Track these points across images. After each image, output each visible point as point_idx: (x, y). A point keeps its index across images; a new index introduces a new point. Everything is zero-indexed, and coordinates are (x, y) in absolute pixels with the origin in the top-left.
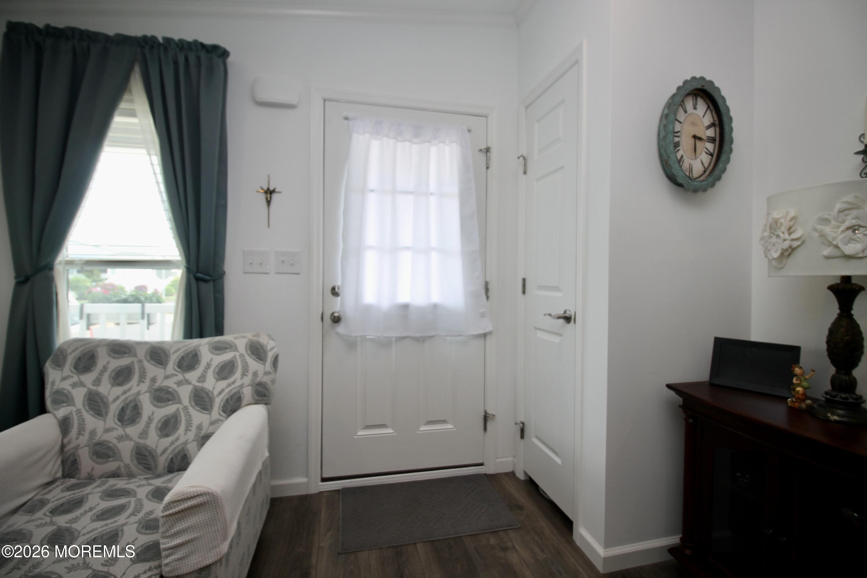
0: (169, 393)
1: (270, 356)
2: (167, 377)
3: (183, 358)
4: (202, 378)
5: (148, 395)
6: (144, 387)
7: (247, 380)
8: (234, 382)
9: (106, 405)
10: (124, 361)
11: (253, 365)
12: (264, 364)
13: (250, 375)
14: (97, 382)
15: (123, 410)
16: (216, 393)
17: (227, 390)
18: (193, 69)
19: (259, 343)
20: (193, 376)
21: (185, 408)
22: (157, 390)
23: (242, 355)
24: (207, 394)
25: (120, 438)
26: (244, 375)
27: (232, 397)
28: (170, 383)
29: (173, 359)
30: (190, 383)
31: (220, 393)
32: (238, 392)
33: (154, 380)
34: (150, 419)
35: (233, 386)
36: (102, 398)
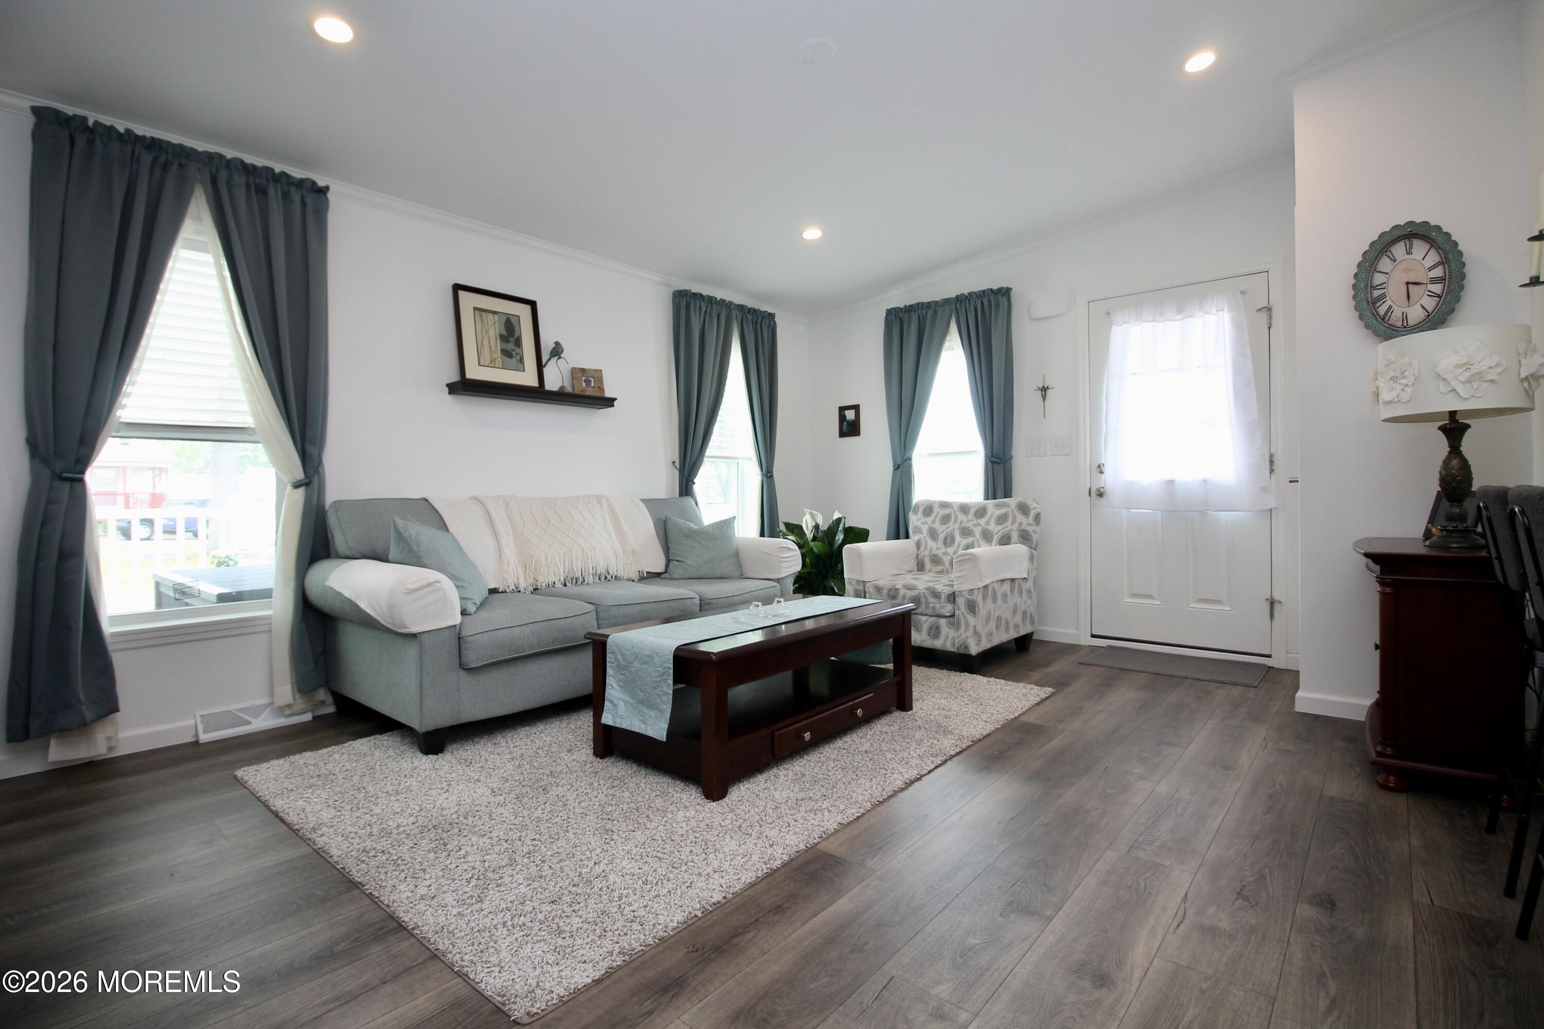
0: (969, 530)
1: (1032, 513)
2: (968, 521)
3: (978, 510)
4: (988, 523)
5: (958, 531)
6: (957, 526)
7: (1015, 527)
8: (1006, 527)
9: (938, 536)
10: (947, 511)
11: (1020, 517)
12: (1028, 518)
13: (1017, 524)
14: (934, 522)
15: (946, 538)
16: (995, 532)
17: (1002, 532)
18: (986, 309)
19: (1025, 503)
20: (983, 521)
21: (977, 540)
22: (963, 528)
23: (1012, 511)
24: (990, 532)
25: (944, 554)
26: (1013, 523)
27: (1004, 536)
28: (970, 525)
29: (972, 511)
30: (981, 526)
31: (997, 533)
32: (1009, 533)
33: (961, 522)
34: (959, 545)
35: (1006, 530)
36: (935, 531)
